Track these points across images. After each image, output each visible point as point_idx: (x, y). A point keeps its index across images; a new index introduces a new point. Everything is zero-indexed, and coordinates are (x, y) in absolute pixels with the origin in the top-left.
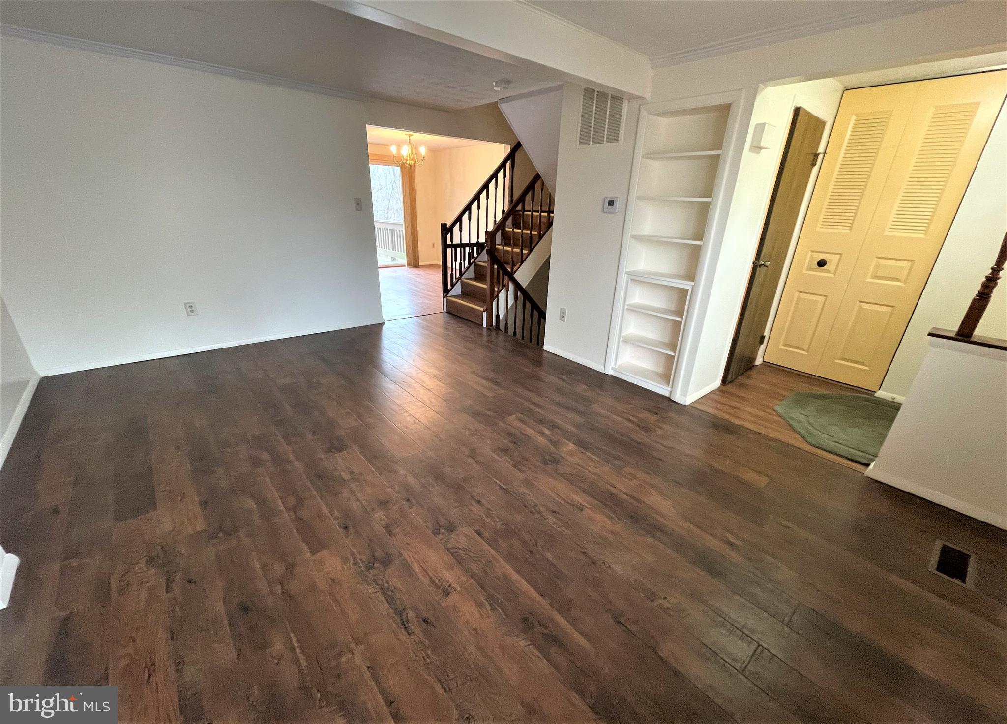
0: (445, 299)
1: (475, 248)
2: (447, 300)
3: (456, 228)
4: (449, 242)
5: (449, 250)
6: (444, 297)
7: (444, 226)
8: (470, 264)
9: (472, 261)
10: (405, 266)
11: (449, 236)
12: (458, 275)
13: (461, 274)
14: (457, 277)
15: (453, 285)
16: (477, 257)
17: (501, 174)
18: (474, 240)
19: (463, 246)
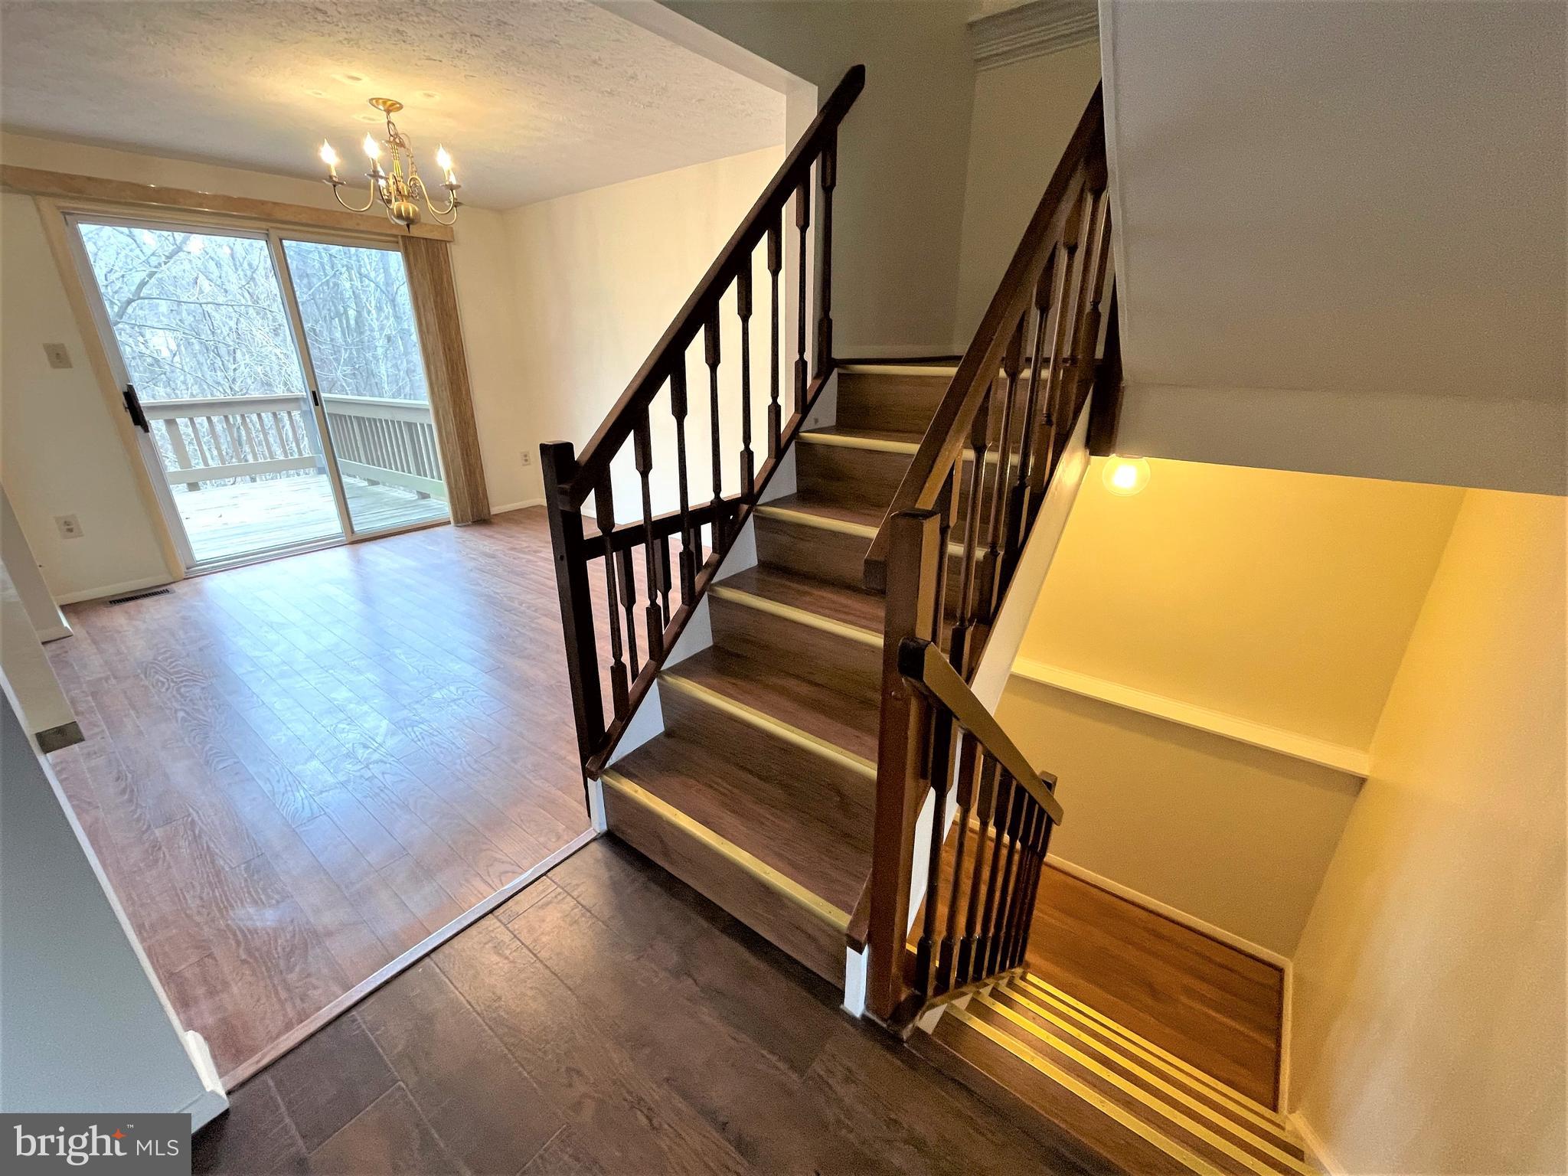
0: (595, 787)
1: (706, 530)
2: (607, 790)
3: (623, 464)
4: (591, 530)
5: (596, 569)
6: (587, 774)
7: (557, 456)
8: (691, 599)
9: (699, 579)
10: (449, 523)
11: (589, 508)
12: (643, 659)
13: (659, 651)
14: (641, 666)
15: (626, 709)
16: (719, 563)
17: (789, 212)
18: (701, 496)
19: (654, 531)
